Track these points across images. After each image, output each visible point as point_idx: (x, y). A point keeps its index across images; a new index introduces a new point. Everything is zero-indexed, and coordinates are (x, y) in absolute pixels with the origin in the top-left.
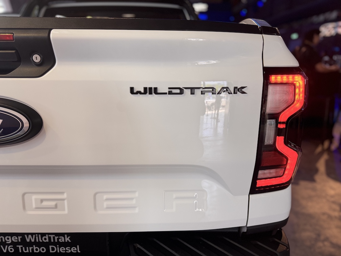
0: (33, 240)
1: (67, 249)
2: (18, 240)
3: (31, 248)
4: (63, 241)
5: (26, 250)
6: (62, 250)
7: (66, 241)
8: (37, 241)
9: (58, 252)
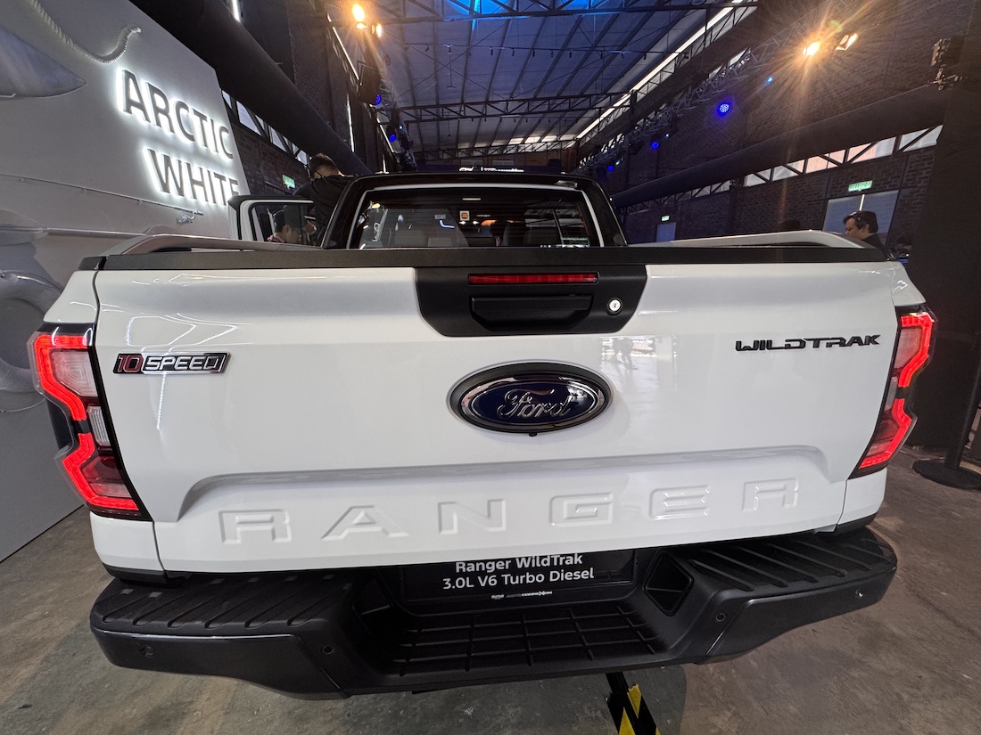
0: (527, 566)
1: (575, 574)
2: (505, 566)
3: (522, 577)
4: (571, 563)
5: (514, 581)
6: (568, 576)
7: (576, 563)
8: (533, 565)
9: (562, 579)
